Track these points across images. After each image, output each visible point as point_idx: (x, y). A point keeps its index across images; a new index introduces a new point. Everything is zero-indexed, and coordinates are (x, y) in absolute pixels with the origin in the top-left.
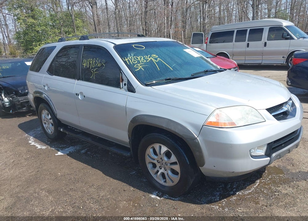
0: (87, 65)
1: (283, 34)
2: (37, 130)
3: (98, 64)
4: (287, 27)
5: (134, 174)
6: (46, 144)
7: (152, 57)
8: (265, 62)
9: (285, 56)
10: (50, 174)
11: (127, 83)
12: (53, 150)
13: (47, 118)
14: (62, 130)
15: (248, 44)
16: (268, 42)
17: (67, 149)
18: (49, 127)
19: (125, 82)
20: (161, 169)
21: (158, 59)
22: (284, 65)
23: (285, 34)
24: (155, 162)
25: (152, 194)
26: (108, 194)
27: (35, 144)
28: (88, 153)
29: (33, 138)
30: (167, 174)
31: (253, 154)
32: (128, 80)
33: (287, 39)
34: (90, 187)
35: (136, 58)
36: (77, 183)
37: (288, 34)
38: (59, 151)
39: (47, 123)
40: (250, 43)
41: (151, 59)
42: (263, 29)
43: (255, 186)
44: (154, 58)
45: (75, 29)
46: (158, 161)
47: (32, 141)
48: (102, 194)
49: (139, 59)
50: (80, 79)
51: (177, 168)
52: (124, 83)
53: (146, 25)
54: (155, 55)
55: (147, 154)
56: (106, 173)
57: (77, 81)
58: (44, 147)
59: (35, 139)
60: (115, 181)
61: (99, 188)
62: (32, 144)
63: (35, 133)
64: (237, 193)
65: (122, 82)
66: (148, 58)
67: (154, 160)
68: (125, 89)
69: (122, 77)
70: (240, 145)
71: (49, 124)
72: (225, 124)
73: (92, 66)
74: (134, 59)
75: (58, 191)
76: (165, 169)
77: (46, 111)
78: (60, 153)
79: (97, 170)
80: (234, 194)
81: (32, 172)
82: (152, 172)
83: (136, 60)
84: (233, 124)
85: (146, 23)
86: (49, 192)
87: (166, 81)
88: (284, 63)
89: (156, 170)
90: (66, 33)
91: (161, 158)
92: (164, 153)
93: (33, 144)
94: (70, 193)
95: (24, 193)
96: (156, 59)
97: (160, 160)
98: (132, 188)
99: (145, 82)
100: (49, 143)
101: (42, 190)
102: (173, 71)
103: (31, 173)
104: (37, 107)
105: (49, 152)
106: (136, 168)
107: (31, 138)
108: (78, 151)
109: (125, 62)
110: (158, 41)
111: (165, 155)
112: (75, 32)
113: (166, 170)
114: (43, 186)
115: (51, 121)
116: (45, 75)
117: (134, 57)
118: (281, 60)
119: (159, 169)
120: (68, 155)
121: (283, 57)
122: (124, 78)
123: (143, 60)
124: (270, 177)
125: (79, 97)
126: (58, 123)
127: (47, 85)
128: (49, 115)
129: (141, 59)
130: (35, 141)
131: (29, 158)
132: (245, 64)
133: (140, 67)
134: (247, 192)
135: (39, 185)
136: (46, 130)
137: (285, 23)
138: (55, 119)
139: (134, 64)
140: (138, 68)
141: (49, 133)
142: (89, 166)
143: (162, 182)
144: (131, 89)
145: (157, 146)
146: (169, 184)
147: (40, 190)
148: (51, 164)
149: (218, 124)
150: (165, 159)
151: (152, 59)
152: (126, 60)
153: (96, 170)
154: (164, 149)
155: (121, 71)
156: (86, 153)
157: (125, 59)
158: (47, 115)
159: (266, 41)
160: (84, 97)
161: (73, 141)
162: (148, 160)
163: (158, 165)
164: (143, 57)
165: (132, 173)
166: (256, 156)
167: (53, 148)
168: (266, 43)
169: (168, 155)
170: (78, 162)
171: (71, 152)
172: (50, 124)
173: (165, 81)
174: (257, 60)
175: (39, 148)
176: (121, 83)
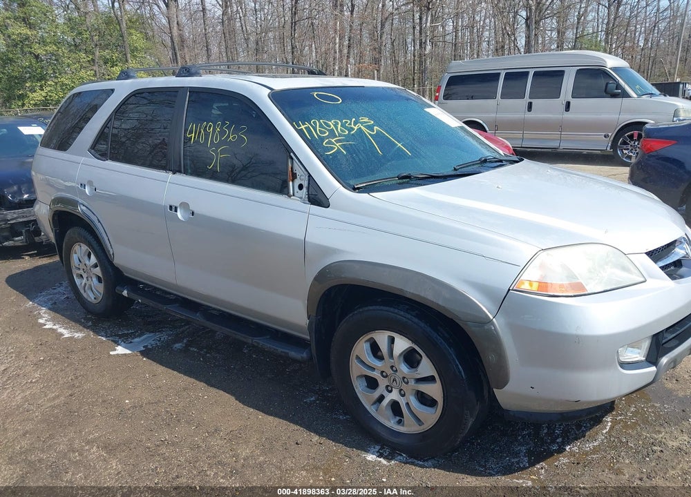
0: (199, 137)
1: (607, 84)
2: (55, 291)
3: (228, 136)
4: (615, 69)
5: (314, 401)
6: (84, 327)
7: (362, 123)
8: (565, 145)
9: (610, 134)
10: (104, 401)
11: (305, 184)
12: (102, 342)
13: (87, 262)
14: (125, 293)
15: (530, 105)
16: (574, 102)
17: (137, 340)
18: (90, 285)
19: (302, 179)
20: (390, 391)
21: (375, 127)
22: (608, 153)
23: (612, 86)
24: (376, 375)
25: (367, 451)
26: (258, 452)
27: (55, 327)
28: (191, 349)
29: (48, 311)
30: (407, 404)
31: (622, 359)
32: (310, 176)
33: (614, 96)
34: (211, 434)
35: (325, 123)
36: (176, 427)
37: (618, 86)
38: (119, 345)
39: (85, 275)
40: (535, 102)
41: (360, 128)
42: (563, 72)
43: (604, 432)
44: (363, 124)
45: (129, 55)
46: (382, 372)
47: (46, 320)
48: (244, 452)
49: (332, 126)
50: (180, 172)
51: (434, 390)
52: (297, 182)
53: (293, 53)
54: (366, 120)
55: (354, 357)
56: (244, 398)
57: (170, 175)
58: (78, 335)
59: (53, 314)
60: (271, 418)
61: (234, 438)
62: (47, 327)
63: (51, 299)
64: (568, 448)
65: (293, 181)
66: (353, 126)
67: (373, 369)
68: (301, 198)
69: (292, 168)
70: (598, 339)
71: (90, 279)
72: (561, 286)
73: (212, 141)
74: (321, 126)
75: (132, 446)
76: (400, 393)
77: (84, 248)
78: (121, 350)
79: (221, 392)
80: (561, 450)
81: (58, 397)
82: (365, 397)
83: (326, 129)
84: (581, 286)
85: (293, 48)
86: (110, 448)
87: (401, 181)
88: (608, 149)
89: (376, 394)
90: (106, 63)
91: (392, 367)
92: (400, 355)
93: (49, 326)
94: (163, 450)
95: (43, 451)
96: (370, 128)
97: (389, 372)
98: (316, 438)
99: (352, 182)
100: (90, 323)
101: (88, 443)
102: (412, 158)
103: (54, 399)
104: (60, 236)
105: (94, 346)
106: (314, 386)
107: (43, 311)
108: (167, 346)
109: (301, 133)
110: (367, 87)
111: (402, 358)
112: (127, 61)
113: (403, 395)
114: (90, 433)
115: (98, 271)
116: (83, 158)
117: (319, 122)
118: (602, 143)
119: (385, 393)
120: (144, 353)
121: (605, 136)
122: (298, 170)
123: (341, 129)
124: (632, 409)
125: (179, 214)
126: (114, 276)
127: (90, 183)
128: (92, 256)
129: (336, 125)
130: (53, 320)
131: (43, 360)
132: (522, 147)
133: (337, 144)
134: (589, 446)
135: (80, 432)
136: (82, 291)
137: (612, 62)
138: (109, 267)
139: (322, 139)
140: (333, 148)
141: (89, 299)
142: (198, 380)
143: (391, 423)
144: (317, 198)
145: (382, 338)
146: (409, 427)
147: (83, 444)
148: (103, 376)
149: (547, 287)
150: (404, 368)
151: (362, 127)
152: (303, 127)
153: (217, 391)
154: (402, 344)
155: (292, 154)
156: (185, 350)
157: (299, 126)
158: (86, 257)
159: (570, 98)
160: (193, 214)
161: (149, 320)
162: (356, 369)
163: (383, 383)
164: (341, 122)
165: (308, 400)
166: (629, 363)
167: (102, 336)
168: (568, 104)
169: (411, 359)
170: (170, 371)
171: (149, 347)
172: (95, 279)
173: (399, 181)
174: (550, 141)
175: (66, 336)
176: (291, 183)
